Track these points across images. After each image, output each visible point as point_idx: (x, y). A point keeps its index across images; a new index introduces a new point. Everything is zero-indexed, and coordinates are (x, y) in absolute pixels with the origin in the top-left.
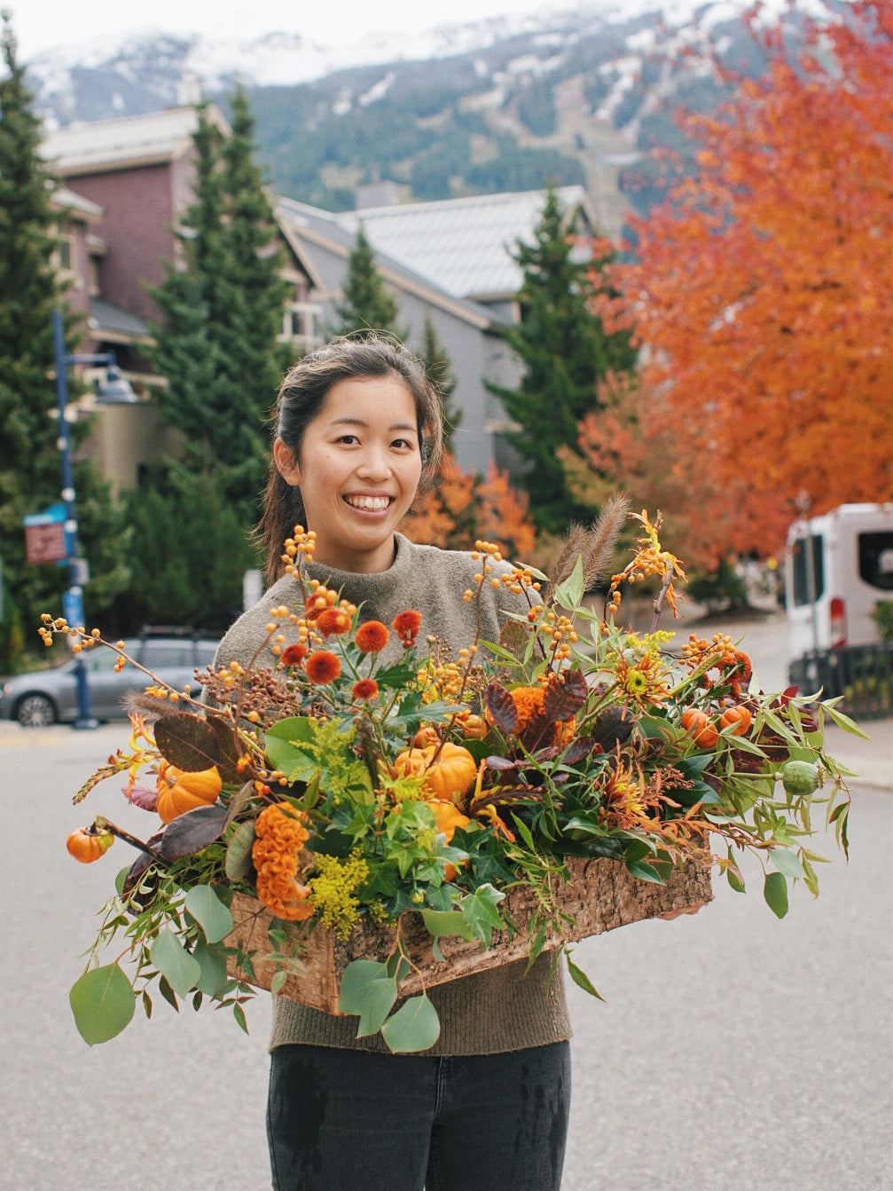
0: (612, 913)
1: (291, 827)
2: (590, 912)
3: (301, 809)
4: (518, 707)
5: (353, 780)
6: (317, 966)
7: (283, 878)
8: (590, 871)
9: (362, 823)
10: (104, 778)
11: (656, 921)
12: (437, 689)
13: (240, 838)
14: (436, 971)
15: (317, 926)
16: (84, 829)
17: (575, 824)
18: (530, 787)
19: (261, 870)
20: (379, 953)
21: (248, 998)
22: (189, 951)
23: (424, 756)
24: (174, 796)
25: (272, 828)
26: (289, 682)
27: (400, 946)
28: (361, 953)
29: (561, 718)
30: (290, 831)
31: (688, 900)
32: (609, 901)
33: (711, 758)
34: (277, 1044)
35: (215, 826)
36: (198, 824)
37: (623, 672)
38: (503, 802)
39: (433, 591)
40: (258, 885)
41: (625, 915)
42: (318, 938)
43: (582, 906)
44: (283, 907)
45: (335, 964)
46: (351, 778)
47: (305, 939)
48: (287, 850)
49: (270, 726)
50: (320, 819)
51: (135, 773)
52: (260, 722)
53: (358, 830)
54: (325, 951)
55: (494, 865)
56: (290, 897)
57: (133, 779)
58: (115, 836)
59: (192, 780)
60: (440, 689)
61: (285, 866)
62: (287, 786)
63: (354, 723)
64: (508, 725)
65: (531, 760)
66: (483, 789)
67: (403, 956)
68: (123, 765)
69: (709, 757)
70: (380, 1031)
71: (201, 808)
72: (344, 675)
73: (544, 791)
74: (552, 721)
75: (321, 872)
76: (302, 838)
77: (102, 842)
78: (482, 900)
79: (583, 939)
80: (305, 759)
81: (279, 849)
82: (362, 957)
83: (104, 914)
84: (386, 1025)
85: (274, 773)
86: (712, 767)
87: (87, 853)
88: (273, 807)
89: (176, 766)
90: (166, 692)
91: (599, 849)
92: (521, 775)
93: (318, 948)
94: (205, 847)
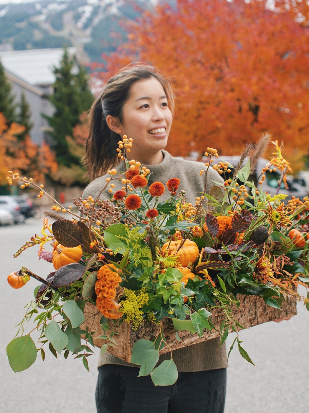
0: (254, 319)
1: (114, 276)
2: (245, 318)
3: (119, 268)
4: (219, 225)
5: (144, 255)
6: (122, 340)
7: (109, 300)
8: (247, 300)
9: (147, 276)
10: (28, 247)
11: (272, 322)
12: (183, 214)
13: (90, 279)
14: (176, 344)
15: (123, 322)
16: (16, 272)
17: (243, 281)
18: (224, 262)
19: (98, 295)
20: (151, 335)
21: (90, 355)
22: (63, 331)
23: (176, 245)
24: (61, 258)
25: (105, 275)
26: (116, 207)
27: (161, 333)
28: (142, 335)
29: (239, 231)
30: (113, 278)
31: (287, 314)
32: (253, 314)
33: (302, 252)
34: (103, 363)
35: (78, 272)
36: (71, 271)
37: (270, 211)
38: (211, 268)
39: (179, 175)
40: (97, 302)
41: (260, 320)
42: (123, 327)
43: (242, 316)
44: (108, 313)
45: (130, 340)
46: (143, 254)
47: (117, 327)
48: (111, 287)
49: (107, 227)
50: (127, 273)
51: (42, 246)
52: (102, 224)
53: (144, 279)
54: (126, 333)
55: (205, 297)
56: (111, 308)
57: (42, 248)
58: (30, 276)
59: (69, 251)
60: (184, 214)
61: (110, 294)
62: (113, 255)
63: (146, 229)
64: (215, 233)
65: (224, 249)
66: (202, 261)
67: (162, 340)
68: (38, 242)
69: (301, 252)
70: (150, 374)
71: (72, 264)
72: (142, 206)
73: (230, 264)
74: (234, 232)
75: (126, 297)
76: (119, 281)
77: (24, 279)
78: (200, 315)
79: (241, 330)
80: (122, 243)
81: (108, 286)
82: (143, 338)
83: (27, 308)
84: (153, 372)
85: (107, 249)
86: (301, 256)
87: (17, 284)
88: (105, 266)
89: (61, 244)
90: (60, 208)
91: (252, 291)
92: (220, 256)
93: (123, 332)
94: (73, 282)
